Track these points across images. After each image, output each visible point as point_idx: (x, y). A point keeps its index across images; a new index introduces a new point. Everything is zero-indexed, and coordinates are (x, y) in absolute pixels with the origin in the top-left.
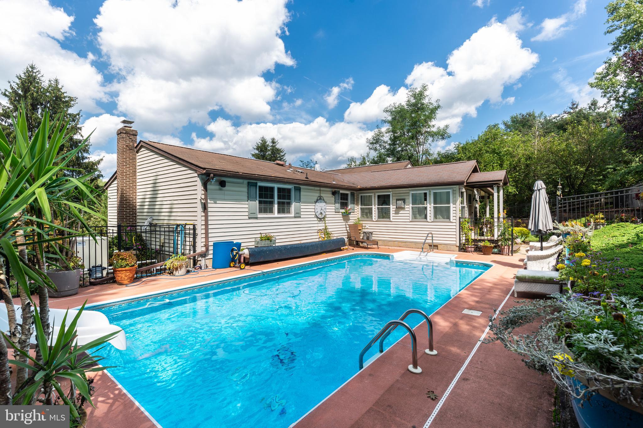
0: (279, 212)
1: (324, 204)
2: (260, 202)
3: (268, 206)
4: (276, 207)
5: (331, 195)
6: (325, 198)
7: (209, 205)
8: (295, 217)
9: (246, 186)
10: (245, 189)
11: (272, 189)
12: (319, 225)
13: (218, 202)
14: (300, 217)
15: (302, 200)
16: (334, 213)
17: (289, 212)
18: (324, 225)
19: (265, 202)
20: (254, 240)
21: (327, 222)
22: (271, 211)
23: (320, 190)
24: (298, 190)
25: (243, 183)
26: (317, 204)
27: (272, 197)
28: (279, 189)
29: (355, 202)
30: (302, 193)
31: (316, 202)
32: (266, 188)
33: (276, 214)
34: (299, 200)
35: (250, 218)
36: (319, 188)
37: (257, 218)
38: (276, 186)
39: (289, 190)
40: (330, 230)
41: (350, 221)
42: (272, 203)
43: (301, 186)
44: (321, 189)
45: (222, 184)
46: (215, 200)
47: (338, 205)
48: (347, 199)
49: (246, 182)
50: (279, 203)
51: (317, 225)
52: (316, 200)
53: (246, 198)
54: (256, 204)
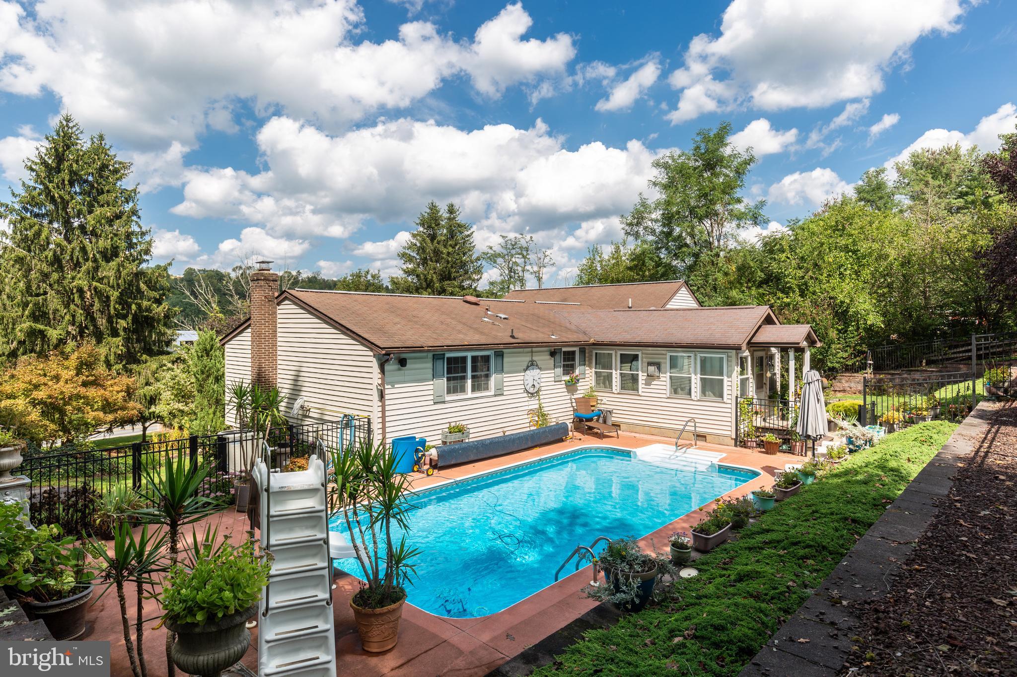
0: (473, 390)
1: (538, 371)
2: (449, 379)
3: (458, 383)
4: (469, 382)
5: (549, 357)
6: (539, 363)
7: (387, 392)
8: (495, 395)
9: (431, 360)
10: (430, 365)
11: (464, 359)
12: (531, 403)
13: (396, 386)
14: (502, 394)
15: (505, 369)
16: (553, 383)
17: (487, 389)
18: (537, 402)
19: (455, 379)
20: (440, 432)
21: (541, 397)
22: (463, 390)
23: (532, 352)
24: (500, 355)
25: (427, 357)
26: (528, 372)
27: (464, 370)
28: (474, 359)
29: (587, 363)
30: (505, 360)
31: (525, 370)
32: (456, 359)
33: (469, 394)
34: (501, 370)
35: (435, 403)
36: (530, 349)
37: (444, 402)
38: (469, 355)
39: (487, 358)
40: (545, 409)
41: (578, 392)
42: (464, 378)
43: (504, 350)
44: (534, 349)
45: (402, 362)
46: (393, 385)
47: (559, 371)
48: (574, 359)
49: (431, 356)
50: (473, 377)
51: (526, 403)
52: (525, 368)
53: (431, 376)
54: (443, 383)
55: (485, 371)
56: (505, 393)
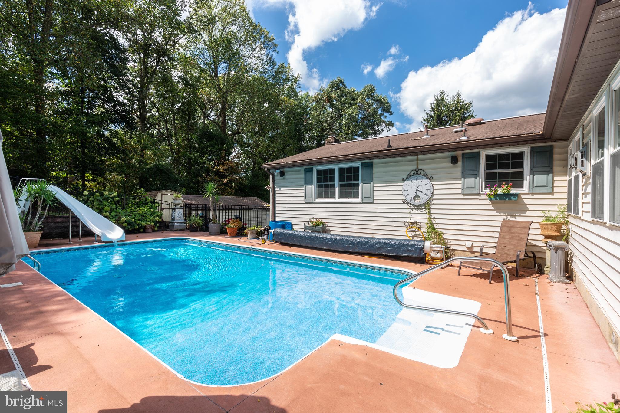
0: (341, 196)
1: (426, 181)
2: (319, 186)
3: (327, 190)
4: (337, 190)
5: (450, 164)
6: (428, 172)
7: (277, 192)
8: (363, 203)
9: (303, 172)
10: (303, 176)
11: (332, 171)
12: (413, 216)
13: (282, 189)
14: (372, 202)
15: (375, 179)
16: (462, 197)
17: (356, 196)
18: (426, 216)
19: (326, 186)
20: (303, 223)
21: (433, 211)
22: (332, 196)
23: (417, 160)
24: (369, 166)
25: (299, 171)
26: (408, 182)
27: (332, 179)
28: (341, 170)
30: (375, 170)
31: (404, 180)
32: (326, 172)
33: (336, 199)
34: (370, 179)
35: (306, 203)
36: (415, 157)
37: (313, 203)
38: (336, 167)
39: (356, 169)
40: (440, 226)
42: (333, 186)
43: (374, 160)
45: (282, 174)
46: (280, 187)
47: (474, 181)
49: (303, 168)
50: (341, 186)
51: (409, 215)
52: (405, 177)
53: (303, 183)
54: (312, 189)
55: (354, 180)
56: (375, 202)
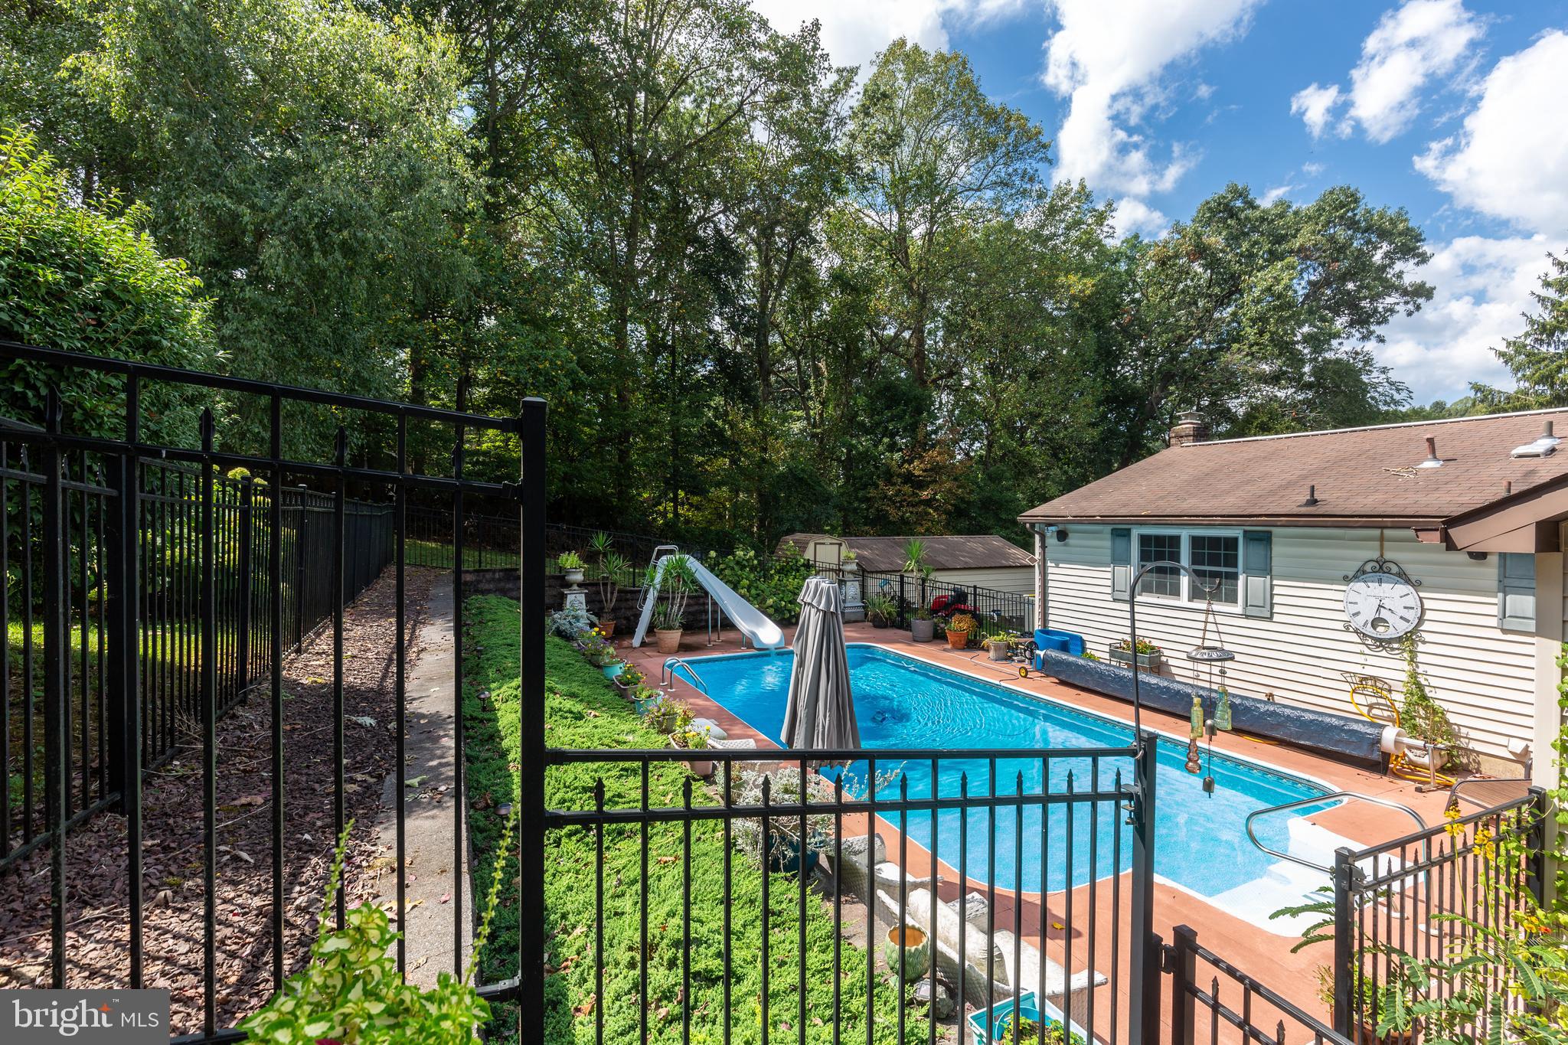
0: (1195, 594)
1: (1407, 589)
3: (1168, 579)
4: (1185, 581)
5: (1468, 558)
6: (1409, 569)
8: (1248, 616)
9: (1109, 536)
10: (1108, 543)
11: (1175, 541)
12: (1371, 660)
13: (1060, 565)
14: (1270, 619)
15: (1275, 570)
16: (1498, 634)
17: (1232, 599)
19: (1160, 570)
21: (1421, 658)
22: (1175, 592)
23: (1382, 539)
24: (1262, 538)
25: (1100, 533)
26: (1359, 586)
27: (1175, 556)
28: (1196, 542)
30: (1278, 550)
31: (1347, 580)
32: (1160, 540)
33: (1184, 600)
34: (1266, 569)
35: (1115, 600)
36: (1377, 532)
37: (1130, 602)
38: (1185, 534)
39: (1232, 543)
40: (1442, 694)
42: (1176, 572)
43: (1275, 530)
44: (1388, 532)
45: (1062, 536)
46: (1057, 563)
47: (1526, 602)
49: (1109, 528)
50: (1196, 574)
51: (1360, 659)
52: (1351, 574)
53: (1109, 559)
54: (1129, 572)
55: (1226, 565)
56: (1276, 618)
